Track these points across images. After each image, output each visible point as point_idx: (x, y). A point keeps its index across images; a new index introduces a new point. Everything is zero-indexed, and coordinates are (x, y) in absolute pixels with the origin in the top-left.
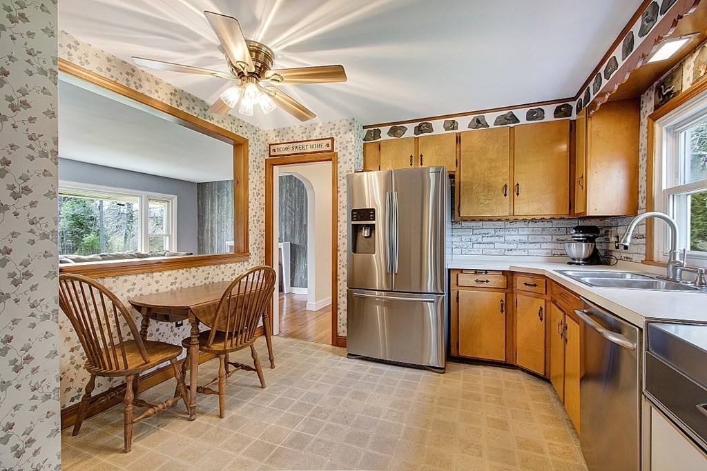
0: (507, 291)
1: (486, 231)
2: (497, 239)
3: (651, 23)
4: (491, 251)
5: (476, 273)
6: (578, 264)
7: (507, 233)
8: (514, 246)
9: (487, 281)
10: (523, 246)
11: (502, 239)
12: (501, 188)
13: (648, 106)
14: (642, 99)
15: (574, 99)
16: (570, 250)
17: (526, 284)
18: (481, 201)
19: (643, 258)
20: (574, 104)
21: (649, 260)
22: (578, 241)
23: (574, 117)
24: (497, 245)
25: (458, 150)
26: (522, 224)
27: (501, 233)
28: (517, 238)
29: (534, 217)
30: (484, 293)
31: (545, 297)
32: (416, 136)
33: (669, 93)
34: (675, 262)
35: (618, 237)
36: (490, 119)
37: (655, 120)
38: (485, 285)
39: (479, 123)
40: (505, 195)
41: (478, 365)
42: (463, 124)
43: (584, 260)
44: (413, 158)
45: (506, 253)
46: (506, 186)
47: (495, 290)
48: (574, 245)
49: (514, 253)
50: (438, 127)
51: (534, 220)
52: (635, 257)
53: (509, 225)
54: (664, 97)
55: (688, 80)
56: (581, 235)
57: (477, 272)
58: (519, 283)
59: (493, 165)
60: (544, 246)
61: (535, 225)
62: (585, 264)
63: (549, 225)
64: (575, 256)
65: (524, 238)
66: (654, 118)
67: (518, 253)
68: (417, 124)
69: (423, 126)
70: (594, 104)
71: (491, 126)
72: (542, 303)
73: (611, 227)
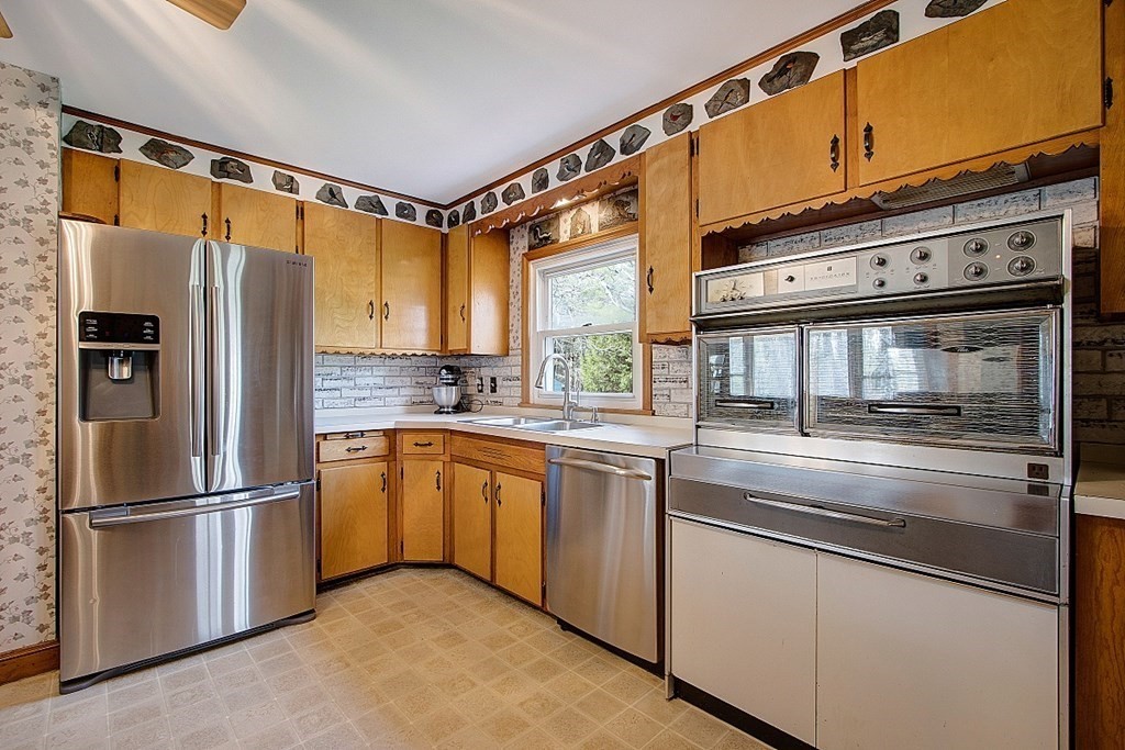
0: (391, 458)
1: (329, 370)
2: (345, 382)
3: (573, 173)
4: (337, 401)
5: (348, 438)
6: (448, 413)
7: (358, 373)
8: (366, 393)
9: (364, 448)
10: (378, 393)
11: (352, 383)
12: (366, 306)
13: (521, 243)
14: (511, 234)
15: (446, 207)
16: (439, 395)
17: (417, 444)
18: (337, 322)
19: (520, 401)
20: (446, 214)
21: (525, 402)
22: (447, 384)
23: (445, 229)
24: (345, 392)
25: (299, 229)
26: (377, 361)
27: (350, 373)
28: (371, 381)
29: (404, 352)
30: (359, 466)
31: (441, 457)
32: (214, 179)
33: (547, 239)
34: (569, 402)
35: (481, 379)
36: (351, 195)
37: (529, 260)
38: (361, 454)
39: (332, 196)
40: (371, 317)
41: (348, 584)
42: (309, 190)
43: (454, 407)
44: (209, 221)
45: (358, 404)
46: (371, 303)
47: (373, 460)
48: (444, 389)
49: (368, 403)
50: (262, 177)
51: (393, 357)
52: (506, 401)
53: (361, 362)
54: (541, 240)
55: (565, 232)
56: (450, 377)
57: (348, 435)
58: (407, 444)
59: (354, 269)
60: (404, 392)
61: (393, 362)
62: (455, 412)
63: (408, 363)
64: (445, 403)
65: (380, 381)
66: (528, 257)
67: (373, 402)
68: (218, 156)
69: (230, 165)
70: (481, 224)
71: (352, 208)
72: (439, 466)
73: (470, 368)
